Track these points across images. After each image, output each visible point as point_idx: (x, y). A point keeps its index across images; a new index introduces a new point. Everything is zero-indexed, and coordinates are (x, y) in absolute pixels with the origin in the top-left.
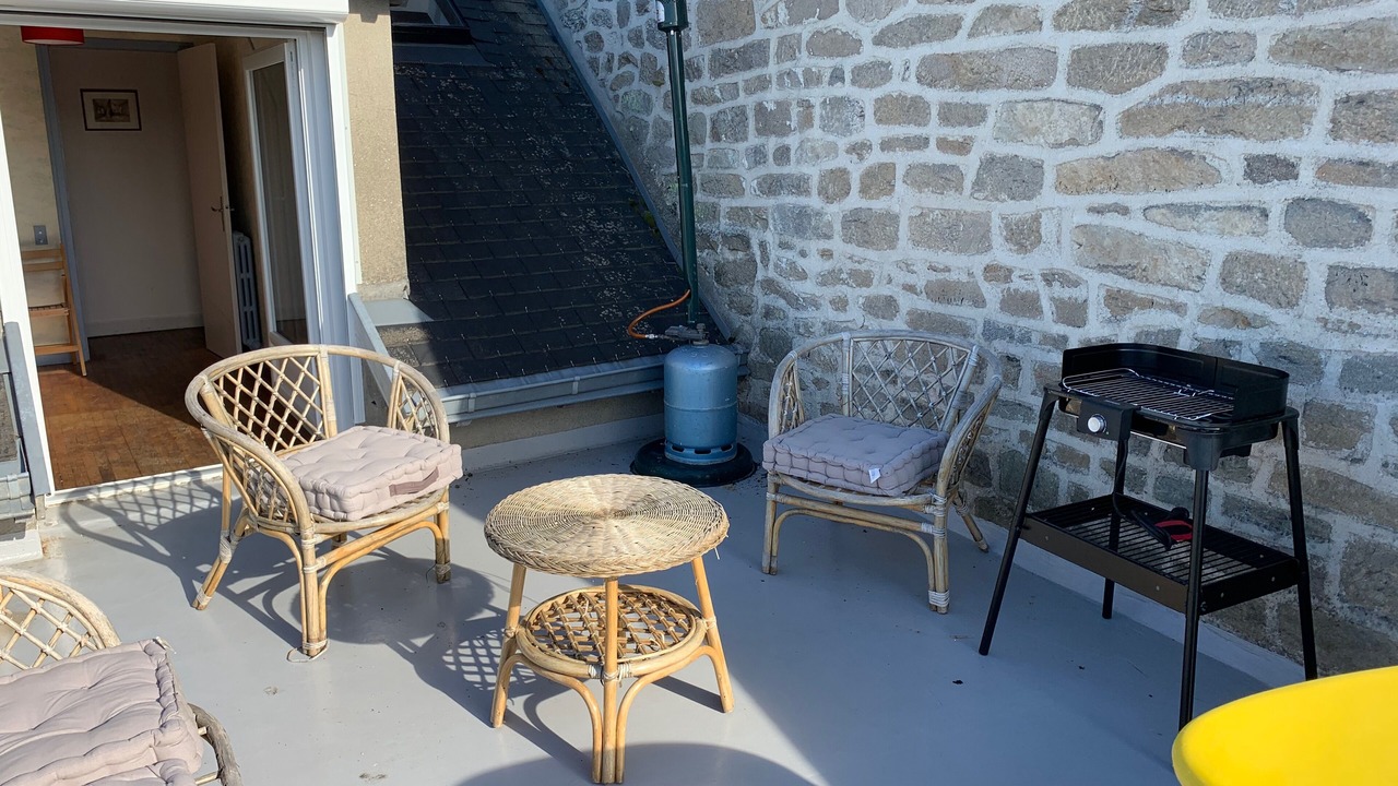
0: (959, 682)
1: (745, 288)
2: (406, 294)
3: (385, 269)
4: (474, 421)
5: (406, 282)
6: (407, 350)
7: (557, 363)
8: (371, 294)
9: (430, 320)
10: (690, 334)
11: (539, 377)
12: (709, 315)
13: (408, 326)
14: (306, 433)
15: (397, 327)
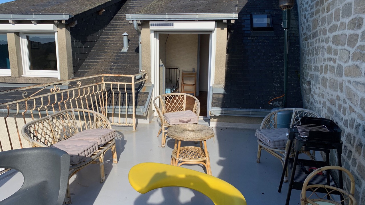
0: (263, 194)
1: (308, 96)
2: (224, 87)
3: (220, 81)
4: (225, 116)
5: (224, 85)
6: (217, 99)
7: (250, 107)
8: (216, 86)
9: (226, 93)
10: (279, 105)
11: (244, 109)
12: (302, 102)
13: (220, 94)
14: (180, 110)
15: (218, 94)
